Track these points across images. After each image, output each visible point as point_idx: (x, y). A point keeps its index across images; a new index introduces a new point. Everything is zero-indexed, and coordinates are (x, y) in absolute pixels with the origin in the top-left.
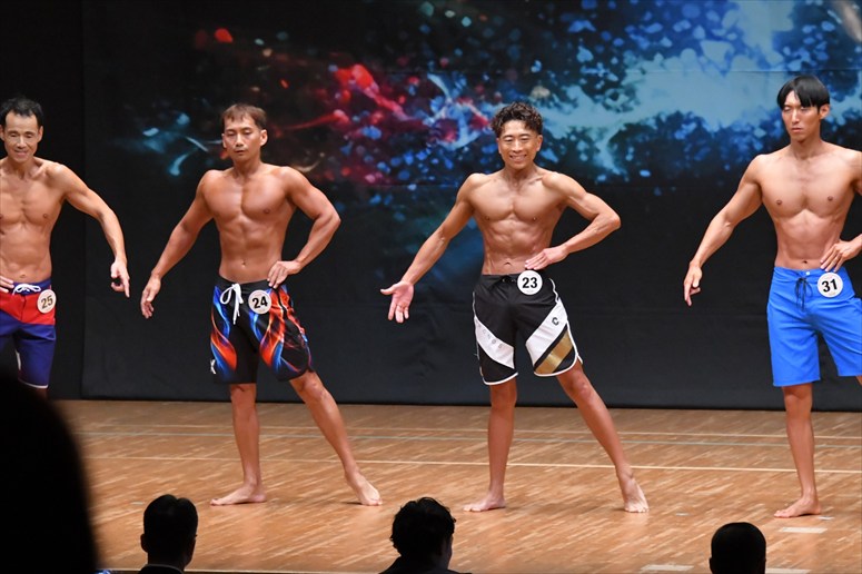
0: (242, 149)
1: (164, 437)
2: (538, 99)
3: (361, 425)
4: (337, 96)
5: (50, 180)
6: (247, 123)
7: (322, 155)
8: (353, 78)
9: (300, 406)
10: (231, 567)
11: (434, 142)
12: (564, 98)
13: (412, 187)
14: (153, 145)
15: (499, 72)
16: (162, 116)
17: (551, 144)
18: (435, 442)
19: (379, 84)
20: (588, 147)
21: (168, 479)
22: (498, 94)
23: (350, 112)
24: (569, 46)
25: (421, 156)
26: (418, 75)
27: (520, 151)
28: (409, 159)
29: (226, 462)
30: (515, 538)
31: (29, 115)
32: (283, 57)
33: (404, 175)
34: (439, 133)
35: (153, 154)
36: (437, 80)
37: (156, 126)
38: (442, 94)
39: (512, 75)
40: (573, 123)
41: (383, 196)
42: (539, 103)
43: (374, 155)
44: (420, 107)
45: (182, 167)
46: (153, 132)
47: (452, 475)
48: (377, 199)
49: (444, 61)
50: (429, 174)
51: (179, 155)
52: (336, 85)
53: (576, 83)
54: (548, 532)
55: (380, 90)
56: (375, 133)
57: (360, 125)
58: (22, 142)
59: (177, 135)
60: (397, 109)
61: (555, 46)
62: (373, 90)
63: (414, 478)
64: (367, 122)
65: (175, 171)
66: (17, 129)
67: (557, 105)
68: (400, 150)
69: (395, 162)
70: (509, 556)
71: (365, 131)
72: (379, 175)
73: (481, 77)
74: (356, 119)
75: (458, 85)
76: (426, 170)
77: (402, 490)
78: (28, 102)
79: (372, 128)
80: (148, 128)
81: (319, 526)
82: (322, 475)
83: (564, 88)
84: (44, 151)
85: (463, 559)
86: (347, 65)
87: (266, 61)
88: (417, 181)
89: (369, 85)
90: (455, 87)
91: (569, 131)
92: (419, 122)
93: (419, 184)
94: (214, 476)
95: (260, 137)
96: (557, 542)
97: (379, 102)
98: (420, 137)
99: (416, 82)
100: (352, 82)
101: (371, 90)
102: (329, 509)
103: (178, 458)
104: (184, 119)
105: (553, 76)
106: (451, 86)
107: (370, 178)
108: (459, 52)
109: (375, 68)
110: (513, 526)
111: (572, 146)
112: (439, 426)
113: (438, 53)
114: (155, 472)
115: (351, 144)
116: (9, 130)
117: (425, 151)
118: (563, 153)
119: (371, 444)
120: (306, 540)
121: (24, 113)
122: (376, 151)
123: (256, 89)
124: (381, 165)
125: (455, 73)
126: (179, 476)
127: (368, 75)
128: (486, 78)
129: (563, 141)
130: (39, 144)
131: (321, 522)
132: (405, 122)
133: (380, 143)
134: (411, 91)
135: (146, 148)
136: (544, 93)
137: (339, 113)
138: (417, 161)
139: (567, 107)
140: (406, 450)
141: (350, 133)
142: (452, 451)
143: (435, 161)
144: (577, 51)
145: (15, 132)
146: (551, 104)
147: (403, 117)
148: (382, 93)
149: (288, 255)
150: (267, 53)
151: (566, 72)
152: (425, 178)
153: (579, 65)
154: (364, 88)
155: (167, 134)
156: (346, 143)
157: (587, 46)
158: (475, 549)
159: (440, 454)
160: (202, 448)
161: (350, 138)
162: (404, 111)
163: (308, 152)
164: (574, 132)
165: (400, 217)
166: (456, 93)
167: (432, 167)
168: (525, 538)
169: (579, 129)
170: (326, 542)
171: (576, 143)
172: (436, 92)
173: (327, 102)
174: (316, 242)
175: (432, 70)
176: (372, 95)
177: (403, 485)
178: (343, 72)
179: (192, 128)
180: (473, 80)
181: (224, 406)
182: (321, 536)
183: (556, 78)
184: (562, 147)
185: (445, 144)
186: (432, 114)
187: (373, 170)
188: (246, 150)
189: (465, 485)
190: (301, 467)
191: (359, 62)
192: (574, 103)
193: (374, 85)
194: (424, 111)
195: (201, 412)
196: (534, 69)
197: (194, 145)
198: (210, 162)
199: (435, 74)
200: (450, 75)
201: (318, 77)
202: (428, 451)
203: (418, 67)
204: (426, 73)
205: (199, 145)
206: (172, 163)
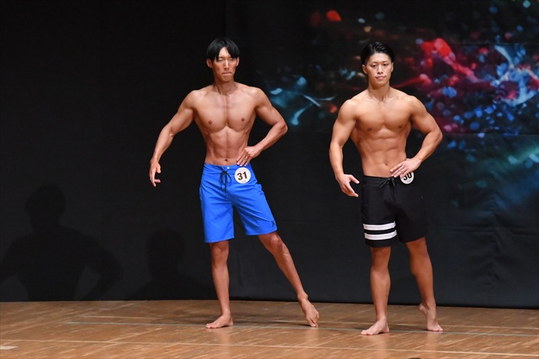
1: (286, 330)
4: (422, 63)
8: (435, 49)
11: (500, 99)
13: (481, 135)
14: (278, 102)
16: (285, 79)
18: (498, 337)
19: (455, 53)
23: (432, 76)
25: (489, 111)
26: (487, 47)
28: (479, 113)
29: (334, 351)
32: (380, 33)
33: (474, 126)
34: (504, 93)
36: (502, 51)
37: (281, 87)
38: (506, 61)
41: (458, 141)
43: (450, 110)
44: (488, 72)
45: (300, 119)
46: (278, 91)
48: (453, 144)
49: (508, 35)
50: (495, 125)
51: (298, 109)
52: (421, 54)
55: (456, 57)
56: (452, 92)
57: (441, 86)
59: (296, 93)
60: (469, 73)
62: (451, 59)
64: (445, 84)
65: (295, 122)
68: (472, 106)
69: (467, 115)
71: (444, 91)
72: (455, 126)
74: (437, 81)
75: (519, 54)
76: (492, 122)
79: (450, 88)
80: (274, 88)
86: (431, 39)
87: (366, 36)
88: (485, 130)
89: (448, 55)
90: (516, 56)
92: (488, 84)
93: (487, 133)
97: (455, 68)
98: (488, 95)
99: (485, 52)
100: (434, 52)
101: (450, 58)
103: (296, 347)
104: (302, 81)
106: (514, 55)
107: (448, 128)
108: (520, 28)
109: (452, 41)
112: (504, 325)
113: (504, 29)
115: (433, 100)
117: (492, 107)
119: (448, 338)
122: (453, 106)
124: (457, 118)
125: (516, 44)
127: (447, 46)
132: (476, 84)
133: (455, 100)
134: (482, 59)
137: (424, 76)
138: (485, 114)
140: (476, 343)
141: (432, 93)
142: (514, 344)
143: (500, 115)
147: (475, 80)
148: (458, 61)
152: (492, 128)
154: (443, 57)
155: (289, 93)
156: (429, 100)
159: (504, 347)
161: (432, 96)
162: (475, 75)
165: (471, 159)
166: (517, 60)
167: (497, 118)
172: (501, 60)
173: (414, 68)
175: (498, 42)
176: (450, 63)
178: (428, 44)
179: (310, 89)
180: (531, 50)
185: (508, 101)
186: (497, 77)
187: (450, 122)
191: (440, 36)
193: (452, 54)
194: (492, 75)
197: (309, 101)
198: (322, 115)
199: (501, 45)
200: (512, 46)
201: (407, 48)
202: (494, 344)
203: (487, 40)
204: (493, 45)
205: (314, 102)
206: (293, 116)
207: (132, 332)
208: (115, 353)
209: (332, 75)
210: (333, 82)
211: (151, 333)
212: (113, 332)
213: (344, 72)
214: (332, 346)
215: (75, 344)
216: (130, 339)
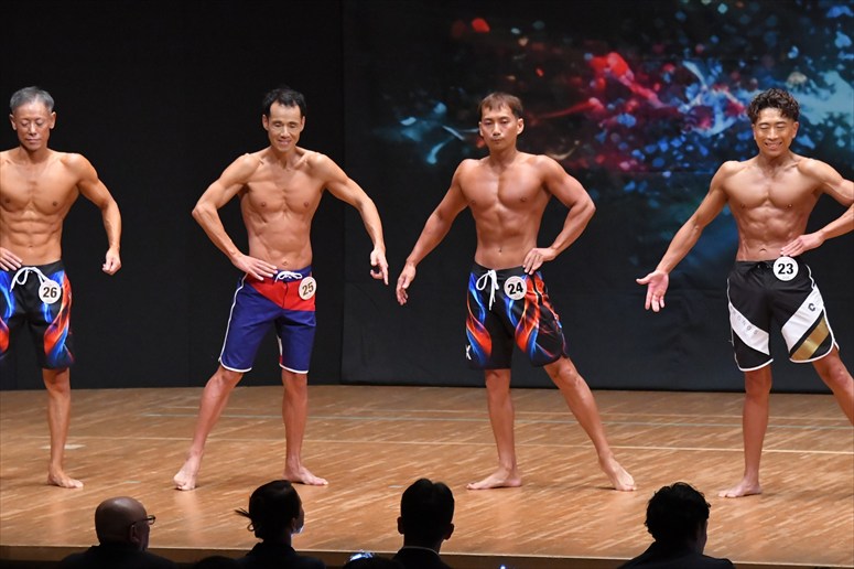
0: (499, 137)
1: (422, 422)
2: (795, 85)
3: (615, 411)
4: (592, 84)
5: (311, 170)
6: (505, 112)
7: (577, 142)
8: (608, 66)
9: (554, 392)
10: (486, 551)
11: (690, 129)
12: (821, 84)
13: (667, 174)
14: (411, 134)
15: (755, 58)
16: (419, 106)
17: (807, 130)
18: (686, 428)
19: (634, 71)
20: (845, 132)
21: (426, 463)
22: (755, 81)
23: (605, 100)
24: (827, 31)
25: (676, 143)
26: (674, 63)
27: (775, 139)
28: (664, 147)
29: (482, 447)
30: (771, 524)
31: (292, 106)
32: (539, 46)
33: (658, 162)
34: (694, 120)
35: (409, 143)
36: (692, 68)
37: (414, 116)
38: (697, 80)
39: (769, 61)
40: (829, 110)
41: (638, 183)
42: (796, 89)
43: (629, 143)
44: (676, 94)
45: (438, 155)
46: (411, 121)
47: (706, 461)
48: (632, 186)
49: (700, 48)
50: (683, 161)
51: (436, 144)
52: (590, 73)
53: (833, 68)
54: (803, 519)
55: (635, 76)
56: (630, 120)
57: (615, 113)
58: (286, 131)
59: (434, 124)
60: (652, 96)
61: (812, 31)
62: (628, 78)
63: (670, 463)
64: (621, 110)
65: (432, 159)
66: (282, 120)
67: (814, 91)
68: (655, 138)
69: (650, 149)
70: (765, 542)
71: (620, 119)
72: (634, 162)
73: (737, 65)
74: (611, 106)
75: (713, 72)
76: (681, 157)
77: (657, 475)
78: (291, 92)
79: (627, 115)
80: (406, 118)
81: (573, 511)
82: (577, 460)
83: (821, 74)
84: (306, 141)
85: (719, 545)
86: (602, 53)
87: (522, 50)
88: (671, 168)
89: (624, 73)
90: (710, 73)
91: (826, 116)
92: (675, 109)
93: (673, 172)
94: (470, 460)
95: (517, 126)
96: (813, 528)
97: (633, 89)
98: (675, 124)
99: (671, 70)
100: (607, 70)
101: (627, 77)
102: (584, 494)
103: (434, 443)
104: (441, 108)
105: (810, 61)
106: (707, 73)
107: (625, 165)
108: (714, 39)
109: (630, 56)
110: (769, 512)
111: (829, 132)
113: (694, 41)
114: (413, 456)
115: (606, 131)
116: (274, 120)
117: (680, 139)
118: (820, 139)
119: (625, 430)
120: (561, 524)
121: (288, 103)
122: (631, 138)
123: (512, 78)
124: (636, 153)
125: (710, 60)
126: (435, 461)
127: (623, 62)
128: (742, 64)
129: (819, 126)
130: (301, 133)
131: (577, 506)
132: (661, 110)
133: (634, 130)
134: (667, 78)
135: (403, 136)
136: (801, 79)
137: (594, 101)
138: (671, 148)
139: (824, 93)
140: (660, 436)
141: (605, 121)
142: (706, 437)
143: (690, 148)
144: (835, 37)
145: (280, 122)
146: (808, 90)
147: (658, 104)
148: (637, 81)
149: (543, 242)
150: (523, 42)
151: (824, 58)
152: (679, 165)
153: (838, 50)
154: (620, 76)
155: (424, 123)
156: (601, 130)
157: (845, 32)
158: (730, 536)
159: (694, 440)
160: (459, 433)
161: (605, 126)
162: (659, 98)
163: (563, 140)
164: (831, 118)
165: (654, 204)
166: (711, 79)
167: (687, 153)
168: (781, 524)
169: (836, 115)
170: (581, 527)
171: (833, 129)
172: (691, 79)
173: (582, 90)
174: (571, 229)
175: (687, 57)
176: (627, 83)
177: (657, 470)
178: (599, 60)
179: (450, 118)
180: (729, 66)
181: (479, 392)
182: (576, 521)
183: (812, 65)
184: (819, 133)
185: (700, 131)
186: (687, 101)
187: (628, 158)
188: (503, 139)
189: (719, 471)
190: (557, 453)
191: (613, 49)
192: (832, 89)
193: (629, 73)
194: (680, 99)
195: (458, 397)
196: (791, 55)
197: (450, 134)
198: (466, 150)
199: (691, 61)
200: (705, 62)
201: (573, 65)
202: (682, 437)
203: (674, 55)
204: (681, 61)
205: (456, 134)
206: (429, 152)
207: (227, 426)
211: (253, 427)
215: (157, 441)
216: (224, 435)
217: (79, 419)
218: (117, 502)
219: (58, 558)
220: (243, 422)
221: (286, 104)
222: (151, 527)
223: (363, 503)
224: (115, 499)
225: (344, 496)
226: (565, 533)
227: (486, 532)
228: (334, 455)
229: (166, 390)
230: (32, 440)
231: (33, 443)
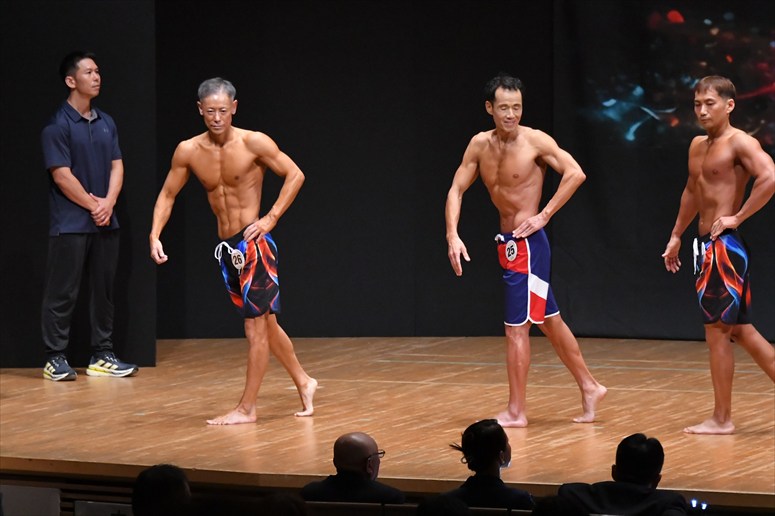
0: (704, 118)
1: (620, 370)
6: (711, 95)
7: (763, 122)
10: (680, 486)
14: (612, 114)
16: (620, 89)
21: (624, 407)
29: (676, 394)
31: (515, 90)
32: (729, 36)
35: (610, 122)
37: (614, 98)
45: (636, 133)
46: (611, 102)
51: (635, 122)
58: (511, 113)
59: (632, 105)
65: (630, 137)
66: (507, 103)
80: (608, 99)
81: (758, 452)
82: (762, 406)
87: (713, 38)
94: (665, 405)
95: (727, 106)
102: (768, 437)
103: (633, 389)
104: (639, 91)
114: (613, 400)
116: (500, 104)
120: (747, 464)
123: (704, 64)
126: (633, 405)
131: (761, 448)
135: (605, 116)
145: (506, 105)
150: (715, 32)
155: (624, 104)
160: (654, 381)
163: (750, 120)
170: (766, 466)
173: (768, 75)
179: (647, 100)
182: (761, 461)
188: (709, 119)
190: (742, 399)
195: (653, 348)
197: (647, 114)
198: (661, 129)
201: (760, 52)
205: (652, 114)
206: (628, 130)
207: (448, 371)
208: (430, 395)
209: (673, 84)
210: (675, 92)
211: (470, 373)
212: (427, 372)
213: (687, 80)
214: (672, 388)
215: (385, 384)
216: (447, 379)
217: (319, 363)
218: (354, 437)
219: (301, 485)
220: (461, 368)
221: (510, 88)
222: (381, 460)
223: (568, 442)
224: (352, 434)
225: (551, 435)
226: (751, 471)
227: (679, 470)
228: (542, 398)
229: (395, 339)
230: (277, 381)
231: (280, 384)
